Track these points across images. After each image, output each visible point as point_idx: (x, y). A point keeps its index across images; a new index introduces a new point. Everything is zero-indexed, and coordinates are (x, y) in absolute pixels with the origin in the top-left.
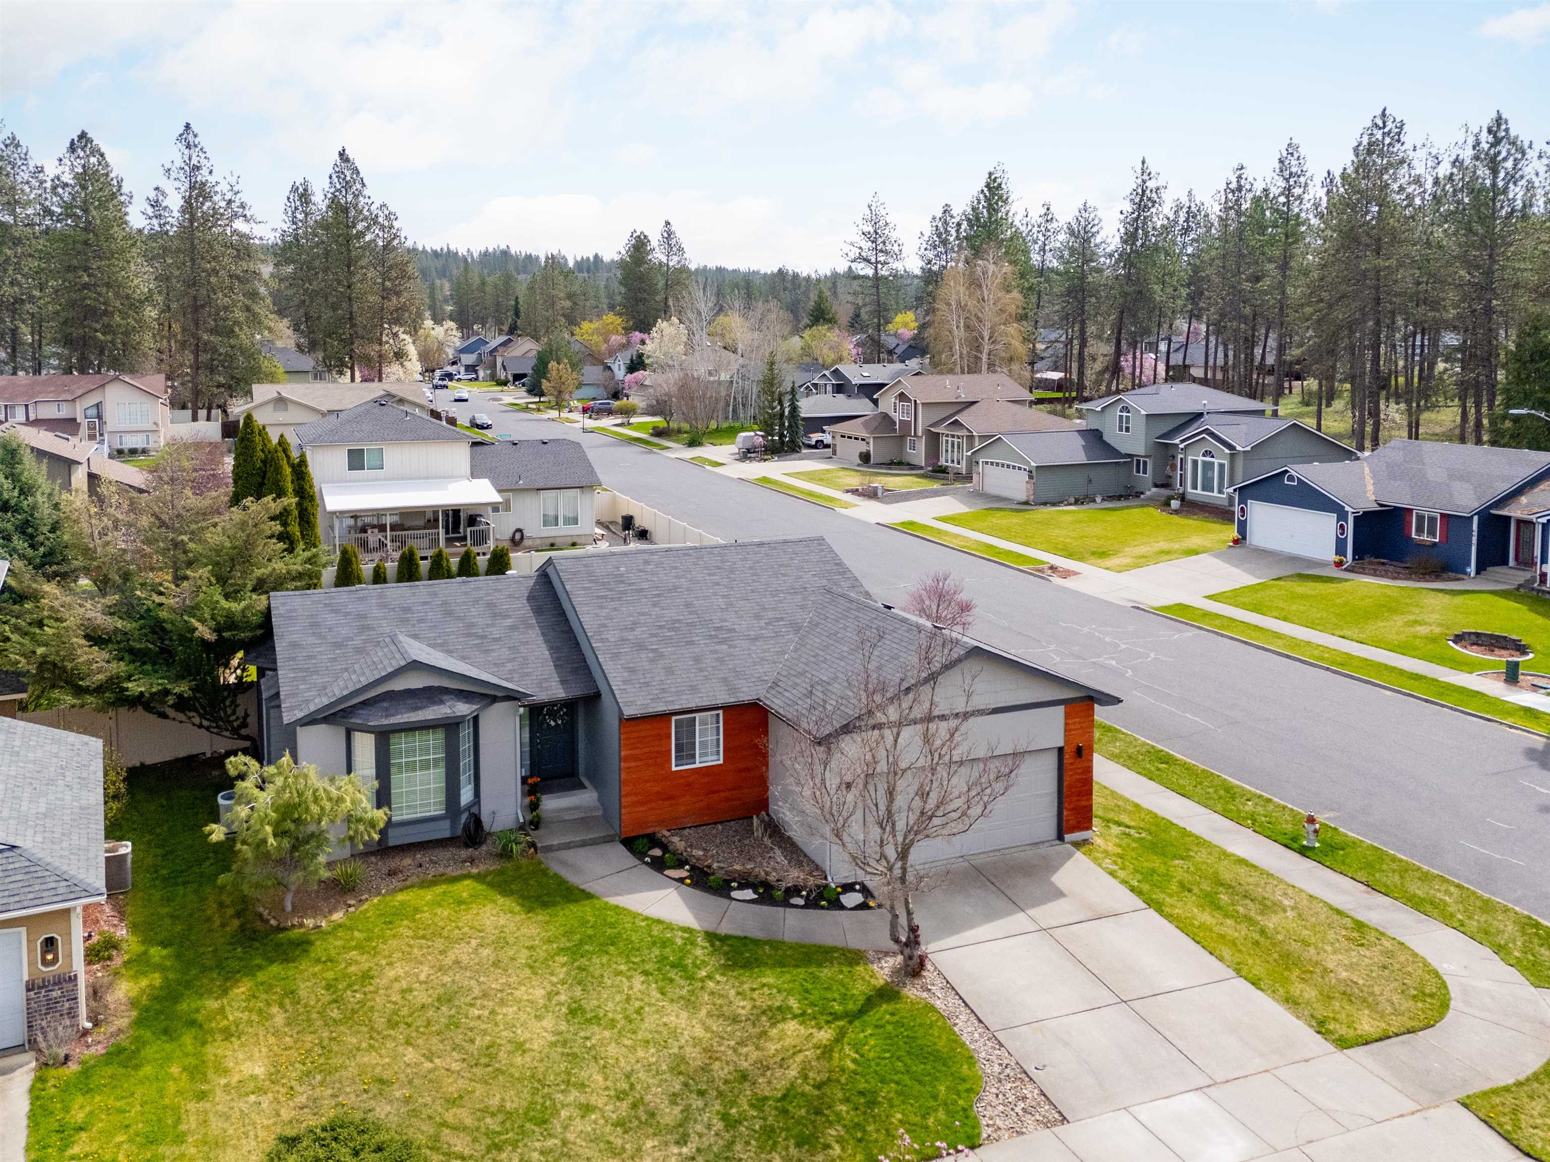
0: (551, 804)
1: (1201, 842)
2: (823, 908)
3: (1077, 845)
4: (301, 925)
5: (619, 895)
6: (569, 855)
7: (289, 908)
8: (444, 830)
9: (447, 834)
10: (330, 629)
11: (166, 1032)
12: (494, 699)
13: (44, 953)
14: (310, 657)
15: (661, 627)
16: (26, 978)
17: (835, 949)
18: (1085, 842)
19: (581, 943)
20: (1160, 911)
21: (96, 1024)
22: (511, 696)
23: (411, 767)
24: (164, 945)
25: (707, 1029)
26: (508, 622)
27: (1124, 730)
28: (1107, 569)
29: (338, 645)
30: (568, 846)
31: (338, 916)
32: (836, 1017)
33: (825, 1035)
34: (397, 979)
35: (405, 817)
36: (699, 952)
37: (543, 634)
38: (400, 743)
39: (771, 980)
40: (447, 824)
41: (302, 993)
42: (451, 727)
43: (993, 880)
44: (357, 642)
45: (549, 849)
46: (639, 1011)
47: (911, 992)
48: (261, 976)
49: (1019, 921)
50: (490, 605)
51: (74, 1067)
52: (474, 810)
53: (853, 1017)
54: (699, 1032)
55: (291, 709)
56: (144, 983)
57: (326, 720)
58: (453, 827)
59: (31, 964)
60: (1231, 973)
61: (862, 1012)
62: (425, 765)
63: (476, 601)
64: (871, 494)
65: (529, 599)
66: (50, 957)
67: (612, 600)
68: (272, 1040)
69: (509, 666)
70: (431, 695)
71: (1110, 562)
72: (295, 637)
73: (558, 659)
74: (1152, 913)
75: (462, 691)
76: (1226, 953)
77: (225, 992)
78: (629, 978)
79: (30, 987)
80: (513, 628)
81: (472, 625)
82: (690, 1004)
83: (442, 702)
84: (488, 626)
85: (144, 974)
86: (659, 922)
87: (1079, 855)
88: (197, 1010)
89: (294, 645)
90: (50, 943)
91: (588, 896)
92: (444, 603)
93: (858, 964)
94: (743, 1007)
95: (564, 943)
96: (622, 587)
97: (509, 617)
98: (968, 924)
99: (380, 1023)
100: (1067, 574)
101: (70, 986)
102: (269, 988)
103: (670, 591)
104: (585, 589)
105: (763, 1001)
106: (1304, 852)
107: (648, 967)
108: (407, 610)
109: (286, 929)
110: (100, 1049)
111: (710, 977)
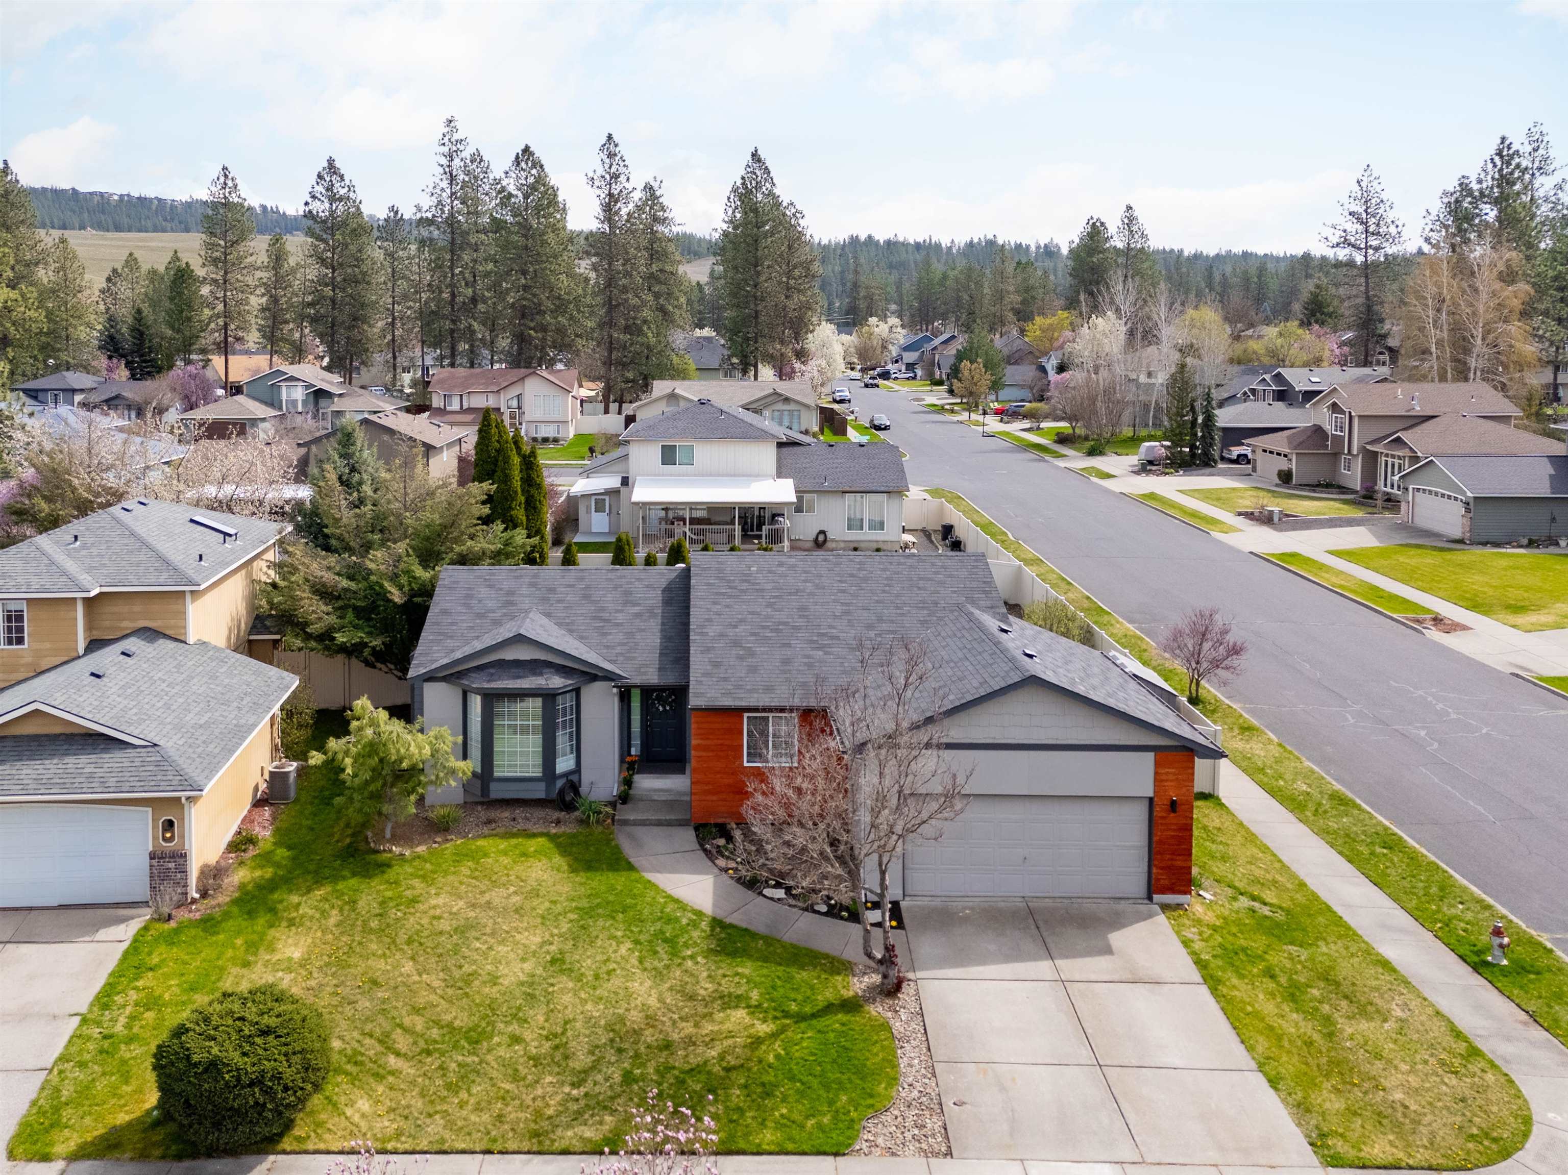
0: (646, 783)
1: (1347, 933)
2: (842, 918)
3: (1165, 907)
4: (391, 851)
5: (659, 872)
6: (639, 831)
7: (388, 835)
8: (539, 791)
9: (542, 795)
10: (480, 601)
11: (249, 913)
12: (594, 678)
13: (165, 830)
14: (452, 624)
15: (764, 627)
16: (151, 849)
17: (827, 956)
18: (1179, 906)
19: (598, 906)
20: (1214, 991)
21: (204, 895)
22: (608, 677)
23: (513, 729)
24: (289, 848)
25: (661, 1000)
26: (636, 609)
27: (1364, 806)
28: (1513, 626)
29: (480, 616)
30: (643, 823)
31: (421, 849)
32: (786, 1014)
33: (763, 1029)
34: (434, 907)
35: (506, 774)
36: (696, 934)
37: (663, 624)
38: (505, 707)
39: (747, 971)
40: (542, 786)
41: (361, 904)
42: (549, 697)
43: (1041, 924)
44: (498, 615)
45: (625, 823)
46: (609, 973)
47: (877, 1010)
48: (340, 886)
49: (1044, 967)
50: (628, 593)
51: (173, 924)
52: (574, 778)
53: (801, 1018)
54: (653, 1001)
55: (419, 665)
56: (258, 873)
57: (444, 679)
58: (548, 790)
59: (155, 838)
60: (1253, 1065)
61: (814, 1016)
62: (525, 730)
63: (616, 588)
65: (664, 591)
66: (168, 835)
67: (730, 597)
68: (319, 934)
69: (619, 649)
70: (535, 667)
71: (1520, 619)
72: (447, 605)
73: (666, 648)
74: (1204, 990)
75: (564, 667)
76: (1262, 1044)
77: (309, 890)
78: (619, 943)
79: (152, 856)
80: (638, 615)
81: (603, 609)
82: (659, 975)
83: (541, 674)
84: (617, 611)
85: (262, 867)
86: (677, 901)
87: (1161, 919)
88: (281, 902)
89: (445, 612)
90: (169, 825)
91: (631, 867)
92: (588, 587)
93: (839, 974)
94: (705, 988)
95: (584, 903)
96: (745, 586)
97: (639, 605)
98: (983, 961)
99: (402, 937)
100: (1452, 627)
101: (181, 861)
102: (340, 895)
103: (790, 594)
104: (709, 584)
105: (727, 986)
106: (1480, 966)
107: (642, 938)
108: (552, 590)
109: (378, 852)
110: (198, 915)
111: (692, 957)
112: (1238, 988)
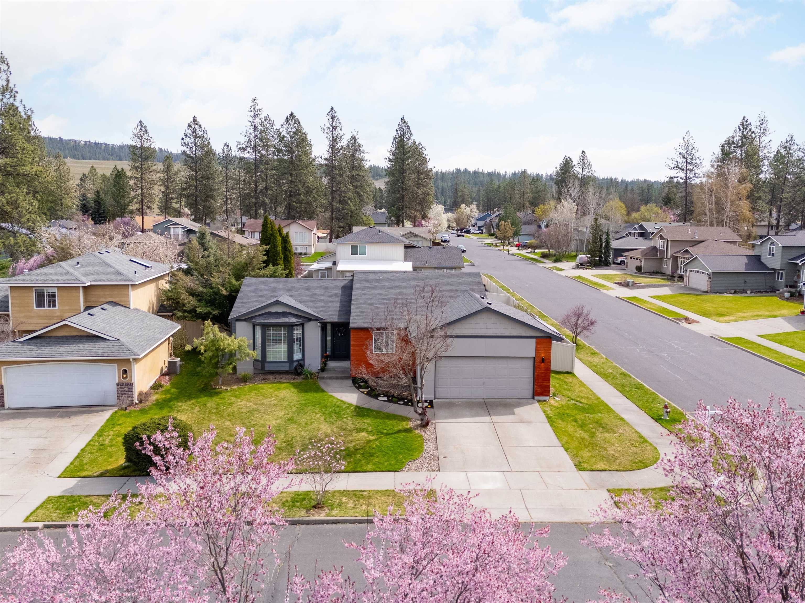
0: (332, 364)
2: (408, 405)
3: (539, 401)
4: (221, 388)
5: (335, 393)
6: (328, 381)
7: (220, 383)
9: (287, 369)
12: (311, 320)
14: (248, 299)
17: (401, 416)
18: (544, 401)
20: (551, 425)
23: (274, 341)
26: (331, 294)
29: (261, 296)
30: (329, 378)
31: (235, 387)
33: (372, 438)
35: (271, 360)
36: (348, 411)
38: (270, 331)
39: (368, 421)
40: (287, 365)
41: (208, 405)
42: (288, 326)
43: (488, 406)
44: (268, 296)
45: (322, 378)
46: (311, 423)
47: (418, 431)
48: (200, 400)
49: (486, 419)
52: (301, 362)
53: (388, 434)
54: (329, 431)
55: (234, 314)
57: (245, 320)
58: (290, 366)
60: (560, 445)
61: (392, 434)
62: (280, 341)
64: (627, 285)
69: (321, 309)
70: (284, 314)
74: (548, 425)
75: (296, 314)
76: (565, 439)
77: (186, 402)
78: (317, 414)
80: (331, 297)
81: (315, 294)
82: (333, 423)
83: (287, 317)
84: (322, 295)
86: (342, 401)
87: (537, 405)
89: (245, 295)
91: (324, 391)
92: (308, 286)
93: (405, 421)
94: (351, 426)
95: (303, 402)
105: (359, 426)
107: (326, 412)
108: (293, 287)
109: (216, 389)
111: (346, 418)
112: (561, 424)
